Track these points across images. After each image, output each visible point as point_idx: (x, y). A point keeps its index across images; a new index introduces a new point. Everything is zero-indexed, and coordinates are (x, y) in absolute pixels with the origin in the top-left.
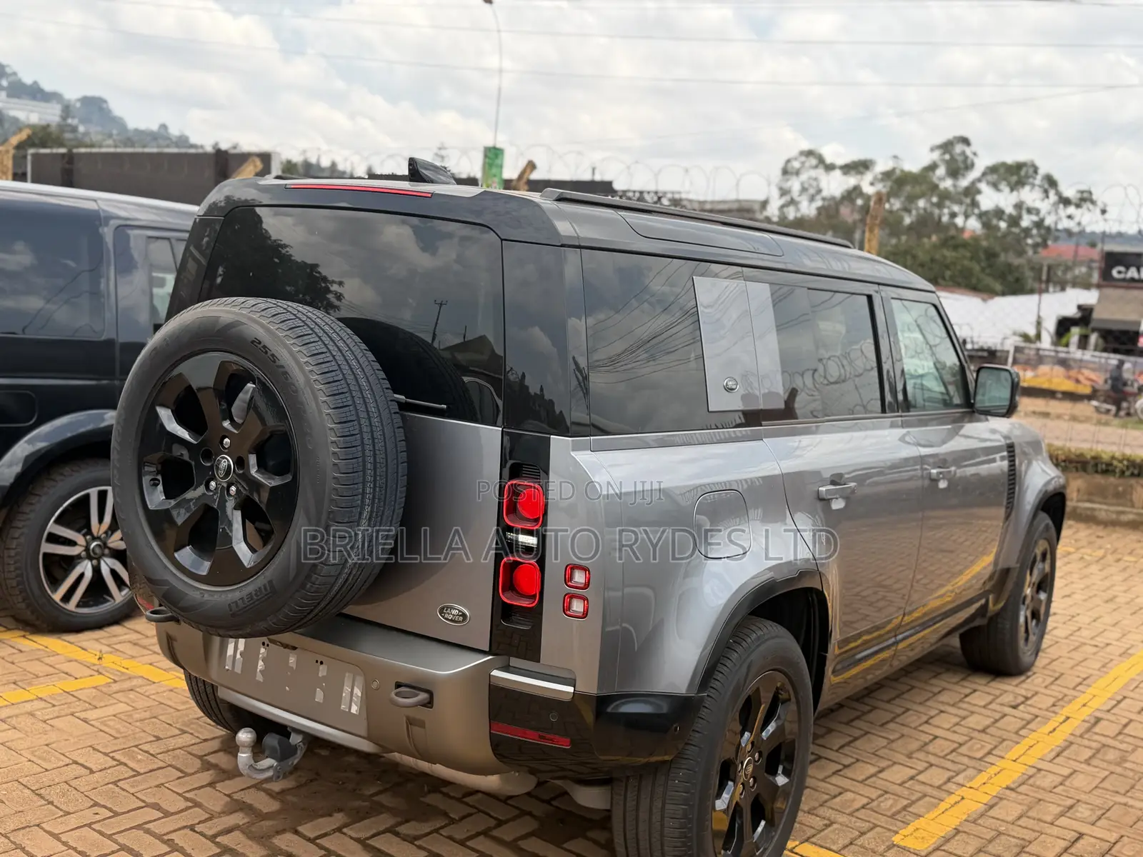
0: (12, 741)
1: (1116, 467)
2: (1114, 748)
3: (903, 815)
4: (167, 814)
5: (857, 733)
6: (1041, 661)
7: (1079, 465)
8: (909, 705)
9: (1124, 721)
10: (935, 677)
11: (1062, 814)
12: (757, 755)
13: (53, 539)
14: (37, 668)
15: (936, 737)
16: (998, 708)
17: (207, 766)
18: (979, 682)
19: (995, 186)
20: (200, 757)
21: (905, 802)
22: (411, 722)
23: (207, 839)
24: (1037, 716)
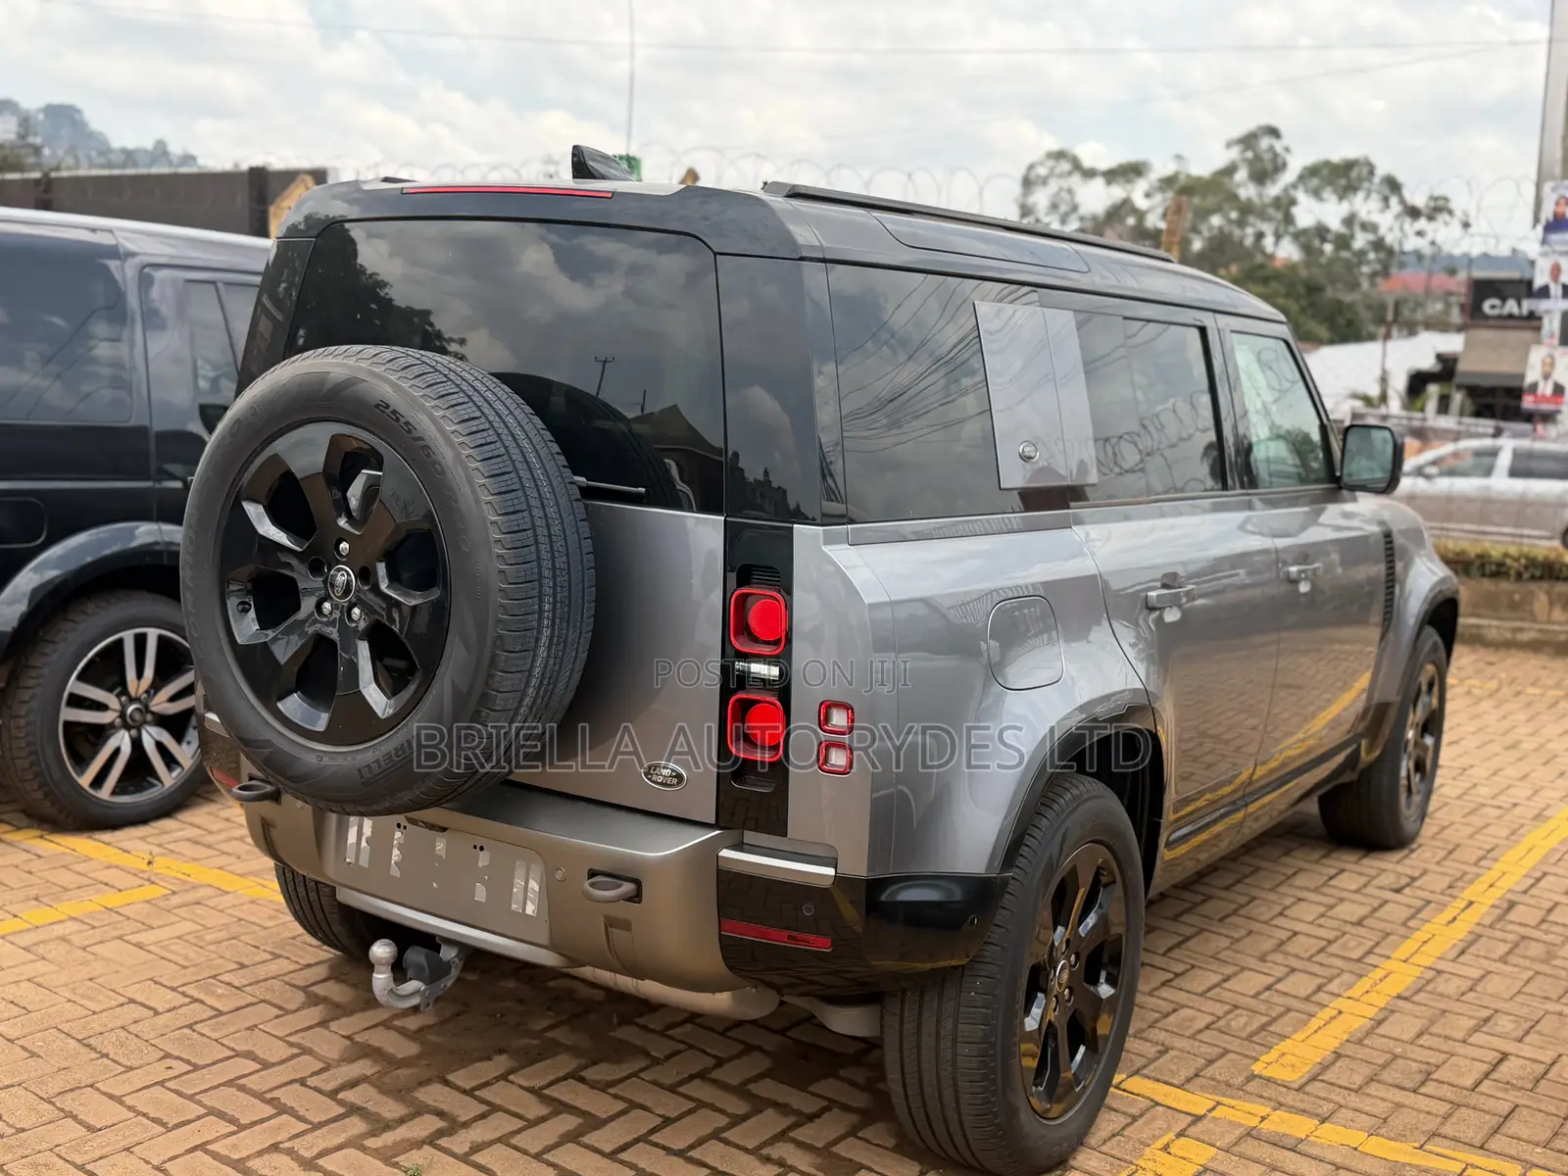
0: (43, 975)
1: (1510, 568)
2: (1537, 940)
3: (1264, 1035)
4: (266, 1065)
5: (1188, 931)
6: (1428, 829)
7: (1459, 567)
8: (1255, 892)
9: (1548, 905)
10: (1286, 854)
11: (1476, 1029)
12: (1073, 958)
13: (77, 701)
14: (66, 878)
15: (1295, 934)
16: (1377, 893)
17: (313, 1000)
18: (1347, 859)
19: (1316, 193)
20: (303, 989)
21: (1264, 1019)
22: (611, 923)
23: (325, 1095)
24: (1429, 902)
